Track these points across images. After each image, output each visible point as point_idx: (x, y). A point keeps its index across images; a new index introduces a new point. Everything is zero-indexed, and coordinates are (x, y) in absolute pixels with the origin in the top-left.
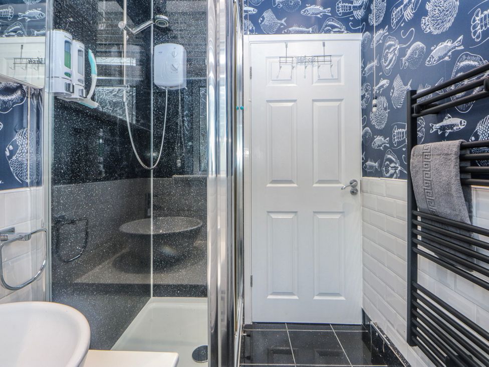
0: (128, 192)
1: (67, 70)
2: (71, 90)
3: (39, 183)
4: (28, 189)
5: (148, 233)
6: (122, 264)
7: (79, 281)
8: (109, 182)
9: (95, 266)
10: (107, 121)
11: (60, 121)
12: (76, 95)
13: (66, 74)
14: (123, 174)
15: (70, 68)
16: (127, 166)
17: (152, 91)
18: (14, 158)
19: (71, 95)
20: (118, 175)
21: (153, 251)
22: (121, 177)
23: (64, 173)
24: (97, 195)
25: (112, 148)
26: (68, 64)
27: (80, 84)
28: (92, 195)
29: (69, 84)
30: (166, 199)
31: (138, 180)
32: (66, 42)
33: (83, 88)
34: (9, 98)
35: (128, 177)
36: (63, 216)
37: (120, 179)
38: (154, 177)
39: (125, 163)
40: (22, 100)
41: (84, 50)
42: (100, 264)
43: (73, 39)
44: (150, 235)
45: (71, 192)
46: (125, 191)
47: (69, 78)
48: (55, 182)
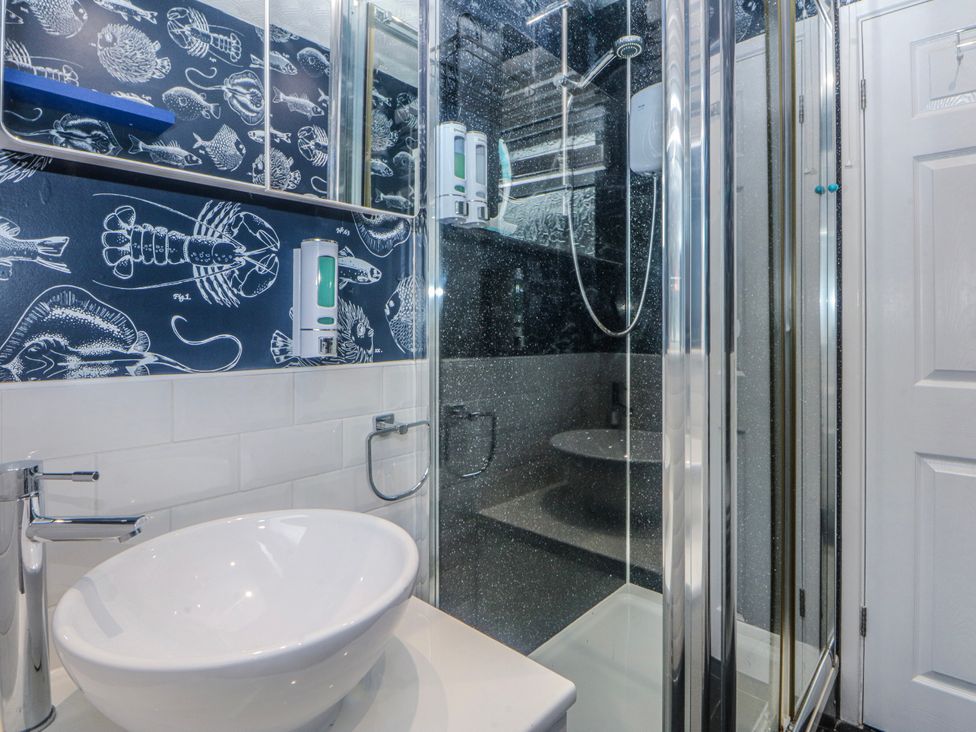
0: (576, 377)
1: (459, 181)
2: (465, 212)
3: (423, 355)
4: (413, 362)
5: (620, 459)
6: (562, 504)
7: (484, 512)
8: (538, 357)
9: (512, 496)
10: (535, 252)
11: (457, 261)
12: (473, 218)
13: (458, 188)
14: (566, 344)
15: (463, 178)
16: (575, 330)
17: (629, 186)
18: (396, 318)
19: (465, 220)
20: (557, 345)
21: (631, 495)
22: (562, 349)
23: (462, 340)
24: (515, 377)
25: (544, 298)
26: (460, 172)
27: (480, 199)
28: (508, 378)
29: (461, 204)
30: (654, 395)
31: (597, 355)
32: (457, 138)
33: (485, 205)
34: (389, 235)
35: (576, 350)
36: (462, 407)
37: (561, 352)
38: (632, 351)
39: (569, 325)
40: (406, 236)
41: (486, 146)
42: (522, 493)
43: (468, 130)
44: (625, 462)
45: (473, 370)
46: (571, 376)
47: (462, 194)
48: (446, 352)
